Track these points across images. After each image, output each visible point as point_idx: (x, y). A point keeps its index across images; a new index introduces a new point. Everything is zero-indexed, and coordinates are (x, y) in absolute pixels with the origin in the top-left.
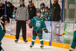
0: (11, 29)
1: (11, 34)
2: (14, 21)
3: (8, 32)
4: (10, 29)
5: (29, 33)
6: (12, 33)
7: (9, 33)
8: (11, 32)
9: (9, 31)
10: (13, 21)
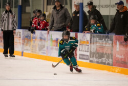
0: (90, 51)
1: (91, 61)
2: (95, 39)
3: (85, 57)
4: (88, 52)
5: (122, 59)
6: (91, 59)
7: (88, 59)
8: (90, 57)
9: (87, 56)
10: (94, 37)
